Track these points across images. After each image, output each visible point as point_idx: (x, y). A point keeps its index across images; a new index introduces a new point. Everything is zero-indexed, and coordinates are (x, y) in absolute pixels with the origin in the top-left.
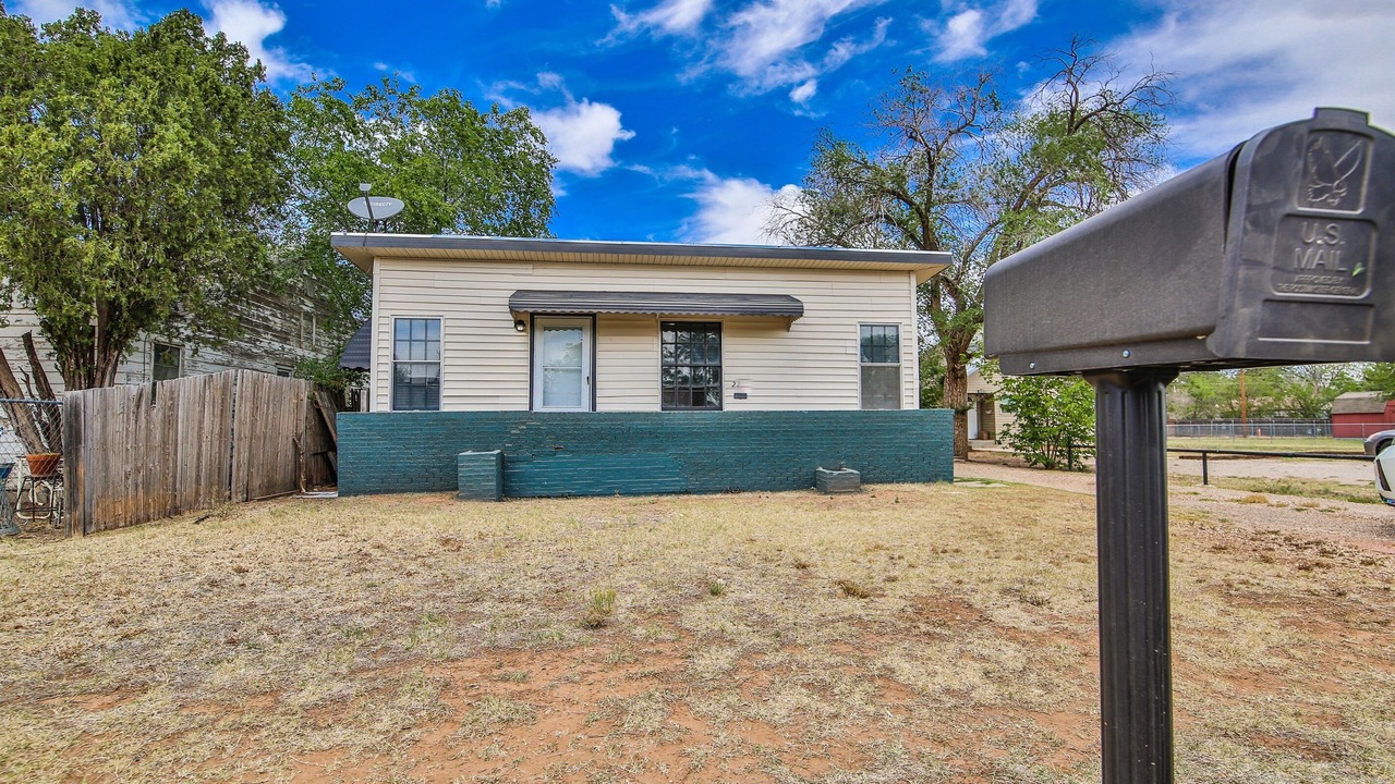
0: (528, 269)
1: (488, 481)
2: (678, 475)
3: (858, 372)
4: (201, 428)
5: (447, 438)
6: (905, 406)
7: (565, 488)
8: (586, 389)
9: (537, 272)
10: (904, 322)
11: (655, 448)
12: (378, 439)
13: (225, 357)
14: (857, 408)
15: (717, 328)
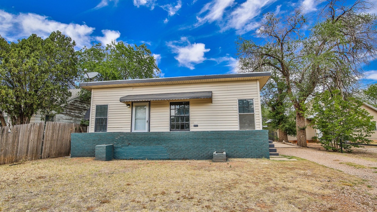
0: (131, 89)
1: (103, 154)
2: (166, 153)
3: (238, 117)
4: (29, 138)
5: (98, 141)
6: (257, 129)
7: (131, 157)
8: (147, 125)
9: (134, 89)
10: (255, 98)
11: (158, 144)
12: (81, 141)
13: (70, 118)
14: (238, 130)
15: (187, 103)
